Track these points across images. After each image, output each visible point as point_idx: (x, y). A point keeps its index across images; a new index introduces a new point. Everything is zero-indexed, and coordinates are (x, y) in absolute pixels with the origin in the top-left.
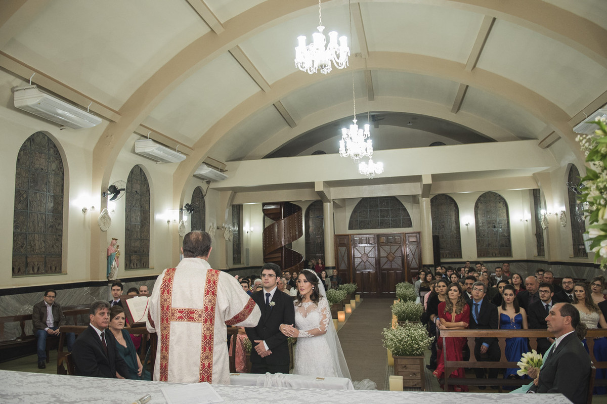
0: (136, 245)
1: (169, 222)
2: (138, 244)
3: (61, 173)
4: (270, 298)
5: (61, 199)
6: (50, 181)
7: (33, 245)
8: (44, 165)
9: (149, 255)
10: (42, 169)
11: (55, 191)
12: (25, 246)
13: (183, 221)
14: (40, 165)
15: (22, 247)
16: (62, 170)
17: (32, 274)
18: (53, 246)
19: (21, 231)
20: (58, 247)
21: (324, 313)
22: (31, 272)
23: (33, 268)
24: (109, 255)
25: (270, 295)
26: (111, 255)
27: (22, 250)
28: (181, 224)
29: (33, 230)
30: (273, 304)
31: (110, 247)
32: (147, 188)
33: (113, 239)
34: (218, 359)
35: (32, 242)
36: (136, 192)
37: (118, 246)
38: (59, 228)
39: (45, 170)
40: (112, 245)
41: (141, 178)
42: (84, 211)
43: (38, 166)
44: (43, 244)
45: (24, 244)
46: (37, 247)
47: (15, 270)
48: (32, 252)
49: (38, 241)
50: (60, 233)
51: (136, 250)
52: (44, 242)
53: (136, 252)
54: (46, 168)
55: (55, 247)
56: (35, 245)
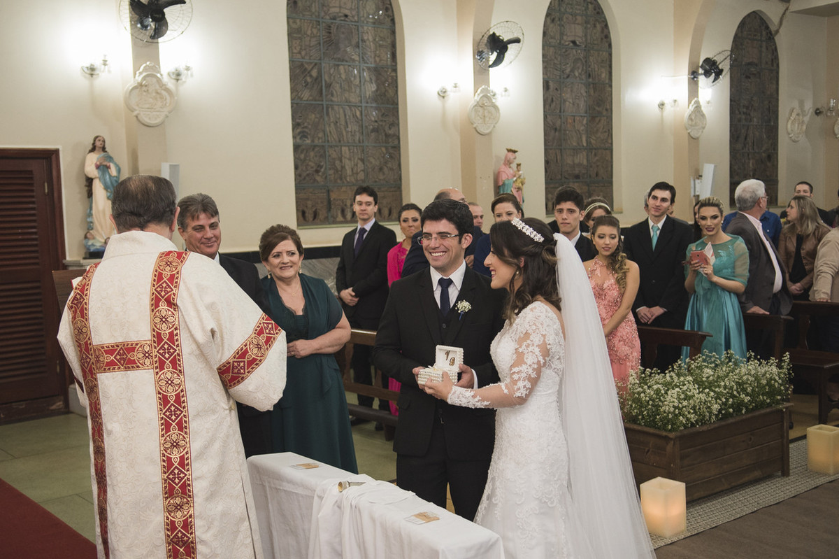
0: (577, 161)
1: (662, 105)
2: (582, 158)
3: (388, 20)
4: (453, 293)
5: (393, 74)
6: (366, 38)
7: (339, 168)
8: (349, 6)
9: (611, 183)
10: (346, 16)
11: (378, 59)
12: (322, 170)
13: (697, 102)
14: (340, 7)
15: (317, 171)
16: (390, 13)
17: (341, 222)
18: (381, 169)
19: (313, 141)
20: (391, 169)
21: (520, 350)
22: (340, 218)
23: (343, 211)
24: (500, 183)
25: (450, 282)
26: (504, 184)
27: (318, 178)
28: (692, 108)
29: (337, 140)
30: (465, 306)
31: (503, 168)
32: (602, 31)
33: (509, 151)
34: (206, 447)
35: (337, 163)
36: (574, 42)
37: (519, 165)
38: (391, 132)
39: (353, 17)
40: (508, 163)
41: (587, 8)
42: (443, 94)
43: (337, 10)
44: (360, 164)
45: (321, 167)
46: (349, 172)
47: (307, 215)
48: (339, 181)
49: (350, 159)
50: (396, 142)
51: (577, 172)
52: (362, 160)
53: (577, 177)
54: (354, 13)
55: (386, 170)
56: (343, 167)
